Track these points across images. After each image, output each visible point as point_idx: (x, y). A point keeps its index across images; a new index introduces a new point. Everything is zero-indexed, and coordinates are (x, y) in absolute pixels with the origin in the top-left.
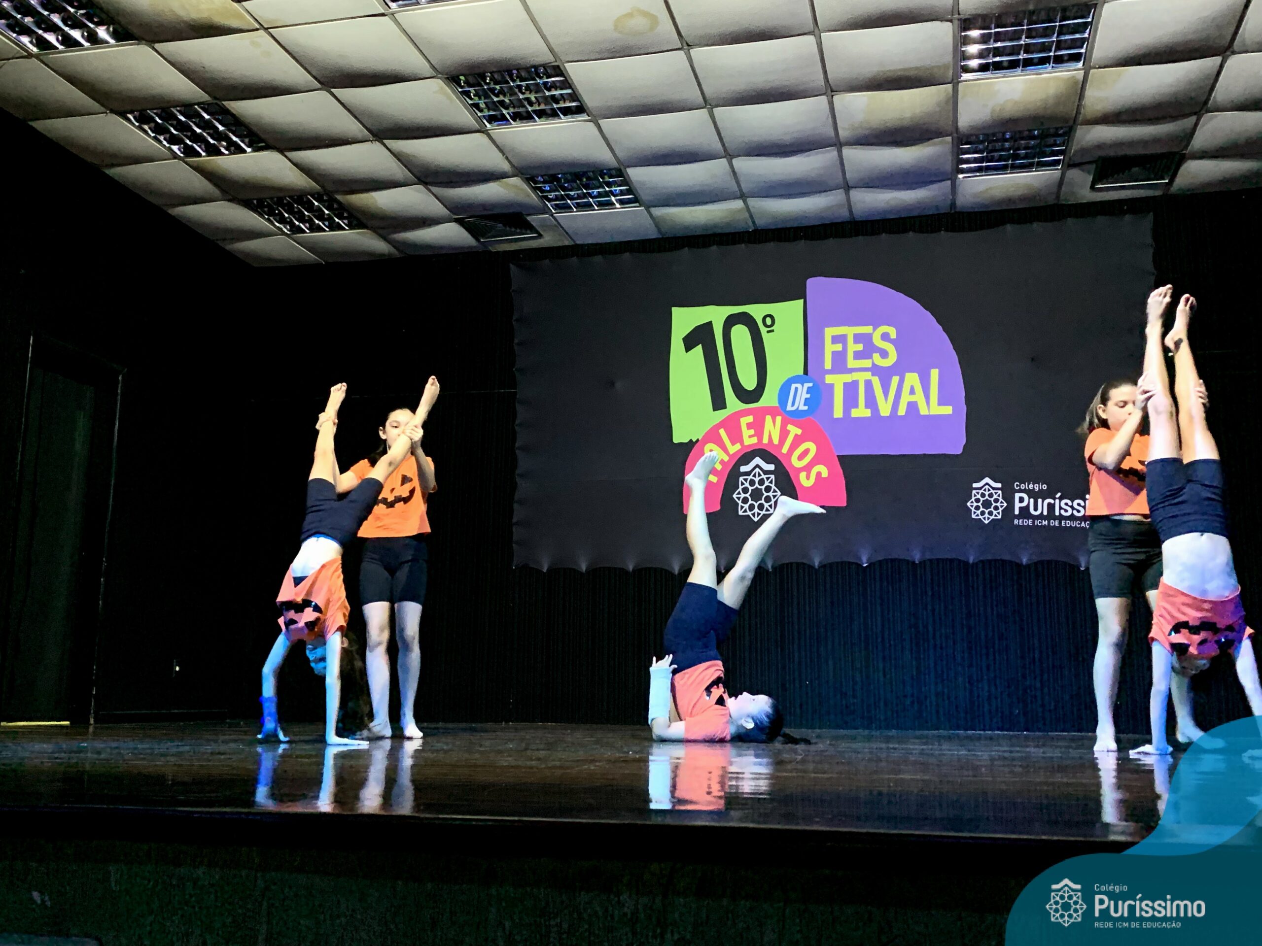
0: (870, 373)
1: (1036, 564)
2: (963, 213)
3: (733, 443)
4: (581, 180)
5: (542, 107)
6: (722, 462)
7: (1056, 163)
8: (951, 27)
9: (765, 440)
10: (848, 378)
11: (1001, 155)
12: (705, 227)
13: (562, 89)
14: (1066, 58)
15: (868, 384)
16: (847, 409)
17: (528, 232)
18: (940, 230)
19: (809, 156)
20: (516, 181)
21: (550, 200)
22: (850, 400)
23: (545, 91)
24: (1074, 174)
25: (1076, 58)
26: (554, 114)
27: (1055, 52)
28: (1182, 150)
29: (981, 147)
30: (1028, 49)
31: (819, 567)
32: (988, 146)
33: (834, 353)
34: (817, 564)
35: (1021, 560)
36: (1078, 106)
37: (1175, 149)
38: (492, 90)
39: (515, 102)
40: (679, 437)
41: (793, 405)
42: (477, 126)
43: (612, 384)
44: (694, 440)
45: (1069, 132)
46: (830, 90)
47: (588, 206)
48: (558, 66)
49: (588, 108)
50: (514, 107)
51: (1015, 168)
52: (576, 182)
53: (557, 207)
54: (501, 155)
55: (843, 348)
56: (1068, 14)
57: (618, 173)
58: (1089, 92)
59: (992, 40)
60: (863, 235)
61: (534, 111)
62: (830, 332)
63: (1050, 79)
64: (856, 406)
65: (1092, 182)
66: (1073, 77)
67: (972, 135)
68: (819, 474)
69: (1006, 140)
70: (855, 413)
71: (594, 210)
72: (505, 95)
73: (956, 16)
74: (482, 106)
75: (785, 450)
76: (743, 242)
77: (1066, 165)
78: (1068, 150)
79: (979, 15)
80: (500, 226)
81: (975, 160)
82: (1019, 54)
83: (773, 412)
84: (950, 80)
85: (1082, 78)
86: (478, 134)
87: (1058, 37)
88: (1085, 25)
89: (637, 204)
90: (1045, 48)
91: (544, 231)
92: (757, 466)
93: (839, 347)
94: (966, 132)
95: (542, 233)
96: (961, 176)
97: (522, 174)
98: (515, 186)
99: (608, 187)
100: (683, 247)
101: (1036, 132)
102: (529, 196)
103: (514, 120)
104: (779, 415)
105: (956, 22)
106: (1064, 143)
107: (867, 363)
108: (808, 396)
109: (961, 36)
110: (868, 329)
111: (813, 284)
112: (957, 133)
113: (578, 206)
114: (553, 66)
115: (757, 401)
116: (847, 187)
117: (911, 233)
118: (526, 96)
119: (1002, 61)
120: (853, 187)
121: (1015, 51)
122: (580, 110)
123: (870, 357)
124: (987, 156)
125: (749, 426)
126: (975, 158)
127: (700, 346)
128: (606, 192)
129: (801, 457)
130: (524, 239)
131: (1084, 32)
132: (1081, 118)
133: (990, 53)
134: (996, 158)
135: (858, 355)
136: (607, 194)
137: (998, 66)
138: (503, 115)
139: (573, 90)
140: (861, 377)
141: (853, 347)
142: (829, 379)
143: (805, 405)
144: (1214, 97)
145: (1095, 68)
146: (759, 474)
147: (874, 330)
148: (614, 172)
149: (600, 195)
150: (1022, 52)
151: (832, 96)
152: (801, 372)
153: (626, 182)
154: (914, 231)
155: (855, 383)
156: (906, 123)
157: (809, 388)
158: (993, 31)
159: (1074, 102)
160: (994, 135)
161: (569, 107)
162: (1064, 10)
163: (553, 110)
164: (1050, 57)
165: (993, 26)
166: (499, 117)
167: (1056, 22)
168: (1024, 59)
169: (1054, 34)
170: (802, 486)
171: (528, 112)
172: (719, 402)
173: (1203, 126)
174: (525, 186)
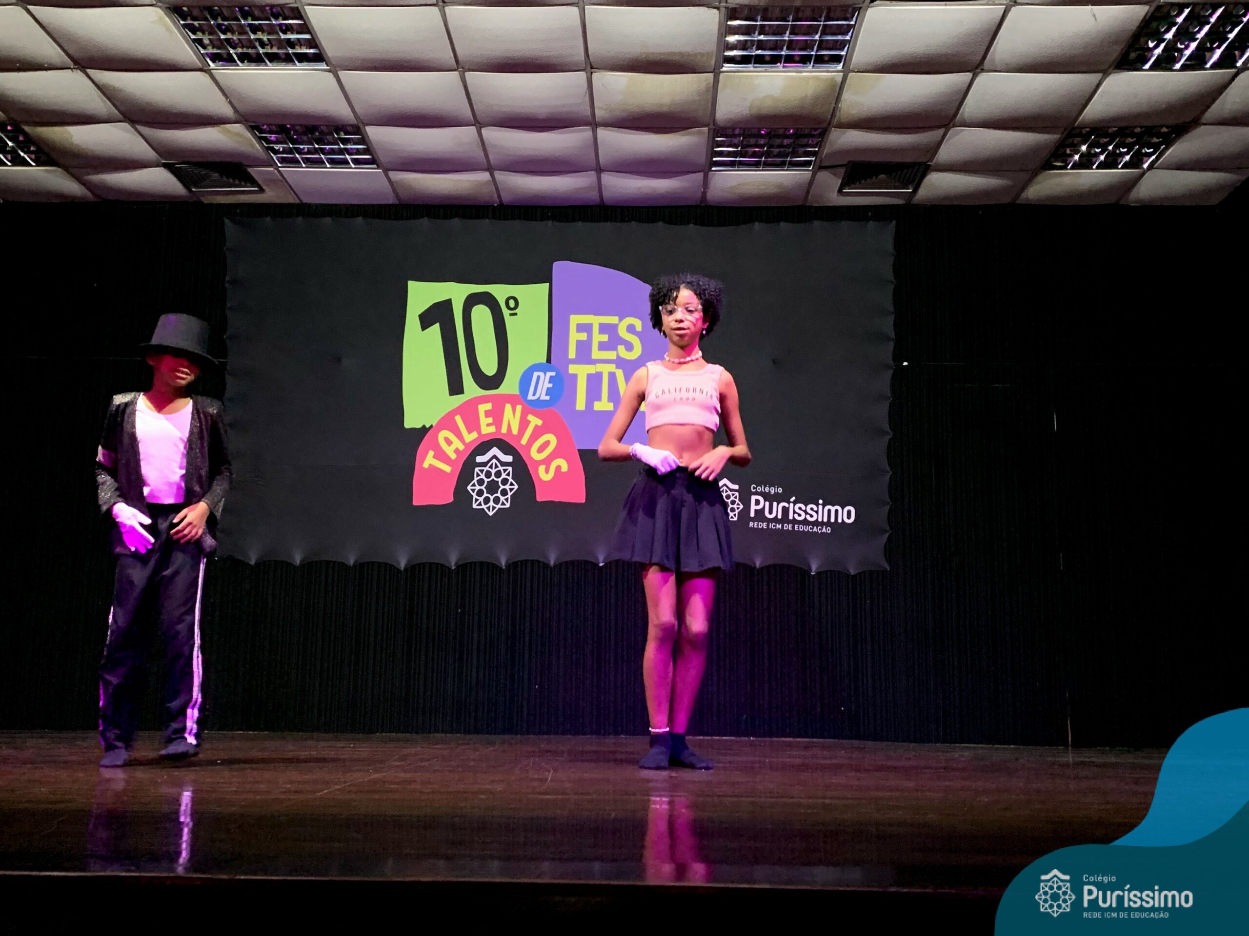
0: (614, 366)
1: (768, 567)
2: (712, 207)
3: (470, 431)
4: (312, 133)
5: (275, 50)
6: (457, 451)
7: (808, 163)
8: (718, 15)
9: (504, 430)
10: (591, 369)
11: (755, 152)
12: (449, 197)
13: (298, 33)
14: (826, 59)
15: (612, 376)
16: (590, 402)
17: (248, 185)
18: (688, 223)
19: (564, 133)
20: (238, 128)
21: (276, 152)
22: (593, 393)
23: (281, 34)
24: (824, 176)
25: (836, 59)
26: (288, 59)
27: (817, 51)
28: (928, 162)
29: (736, 141)
30: (791, 45)
31: (555, 566)
32: (743, 140)
33: (579, 343)
34: (552, 563)
35: (755, 564)
36: (834, 107)
37: (923, 159)
38: (219, 26)
39: (243, 41)
40: (411, 421)
41: (534, 395)
42: (200, 65)
43: (339, 360)
44: (428, 426)
45: (823, 133)
46: (590, 66)
47: (320, 163)
48: (297, 8)
49: (328, 57)
50: (242, 47)
51: (768, 165)
52: (307, 135)
53: (283, 160)
54: (224, 98)
55: (588, 336)
56: (832, 15)
57: (357, 129)
58: (846, 96)
59: (757, 33)
60: (611, 221)
61: (266, 54)
62: (575, 320)
63: (808, 78)
64: (599, 399)
65: (841, 184)
66: (833, 78)
67: (729, 128)
68: (558, 468)
69: (762, 136)
70: (598, 406)
71: (326, 167)
72: (233, 33)
73: (723, 4)
74: (206, 42)
75: (524, 441)
76: (487, 217)
77: (817, 167)
78: (820, 151)
79: (746, 6)
80: (216, 176)
81: (729, 154)
82: (782, 49)
83: (513, 400)
84: (712, 70)
85: (841, 80)
86: (198, 73)
87: (820, 37)
88: (850, 27)
89: (375, 166)
90: (807, 46)
91: (268, 185)
92: (495, 457)
93: (583, 336)
94: (723, 126)
95: (264, 187)
96: (713, 169)
97: (246, 121)
98: (238, 135)
99: (343, 144)
100: (423, 217)
101: (791, 131)
102: (253, 146)
103: (242, 62)
104: (519, 404)
105: (723, 10)
106: (817, 144)
107: (611, 355)
108: (551, 385)
109: (727, 24)
110: (613, 320)
111: (559, 268)
112: (714, 125)
113: (306, 161)
114: (290, 7)
115: (497, 387)
116: (599, 170)
117: (660, 223)
118: (257, 37)
119: (763, 55)
120: (605, 171)
121: (777, 46)
122: (318, 58)
123: (615, 349)
124: (741, 151)
125: (488, 414)
126: (729, 152)
127: (437, 325)
128: (340, 149)
129: (541, 450)
130: (243, 192)
131: (846, 34)
132: (835, 121)
133: (753, 46)
134: (750, 153)
135: (603, 346)
136: (341, 152)
137: (760, 60)
138: (230, 55)
139: (312, 35)
140: (606, 369)
141: (598, 338)
142: (573, 369)
143: (547, 395)
144: (962, 112)
145: (854, 71)
146: (496, 464)
147: (620, 320)
148: (350, 129)
149: (333, 152)
150: (785, 48)
151: (592, 73)
152: (544, 360)
153: (363, 140)
154: (664, 221)
155: (599, 375)
156: (665, 109)
157: (551, 377)
158: (758, 23)
159: (831, 103)
160: (750, 129)
161: (306, 54)
162: (829, 9)
163: (288, 54)
164: (812, 55)
165: (759, 18)
166: (225, 56)
167: (821, 21)
168: (787, 56)
169: (817, 33)
170: (541, 480)
171: (259, 54)
172: (456, 387)
173: (948, 140)
174: (248, 135)
